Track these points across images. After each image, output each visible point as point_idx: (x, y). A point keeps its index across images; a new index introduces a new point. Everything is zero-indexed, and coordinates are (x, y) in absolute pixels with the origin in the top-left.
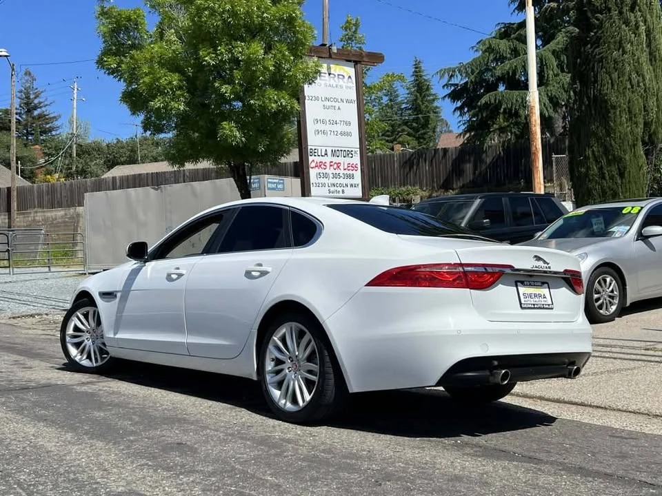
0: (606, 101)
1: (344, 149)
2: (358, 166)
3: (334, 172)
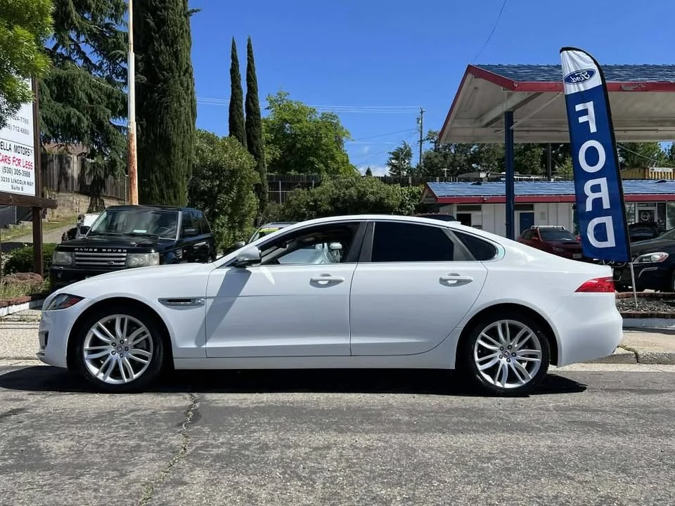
0: (169, 140)
1: (23, 146)
2: (33, 165)
3: (16, 168)
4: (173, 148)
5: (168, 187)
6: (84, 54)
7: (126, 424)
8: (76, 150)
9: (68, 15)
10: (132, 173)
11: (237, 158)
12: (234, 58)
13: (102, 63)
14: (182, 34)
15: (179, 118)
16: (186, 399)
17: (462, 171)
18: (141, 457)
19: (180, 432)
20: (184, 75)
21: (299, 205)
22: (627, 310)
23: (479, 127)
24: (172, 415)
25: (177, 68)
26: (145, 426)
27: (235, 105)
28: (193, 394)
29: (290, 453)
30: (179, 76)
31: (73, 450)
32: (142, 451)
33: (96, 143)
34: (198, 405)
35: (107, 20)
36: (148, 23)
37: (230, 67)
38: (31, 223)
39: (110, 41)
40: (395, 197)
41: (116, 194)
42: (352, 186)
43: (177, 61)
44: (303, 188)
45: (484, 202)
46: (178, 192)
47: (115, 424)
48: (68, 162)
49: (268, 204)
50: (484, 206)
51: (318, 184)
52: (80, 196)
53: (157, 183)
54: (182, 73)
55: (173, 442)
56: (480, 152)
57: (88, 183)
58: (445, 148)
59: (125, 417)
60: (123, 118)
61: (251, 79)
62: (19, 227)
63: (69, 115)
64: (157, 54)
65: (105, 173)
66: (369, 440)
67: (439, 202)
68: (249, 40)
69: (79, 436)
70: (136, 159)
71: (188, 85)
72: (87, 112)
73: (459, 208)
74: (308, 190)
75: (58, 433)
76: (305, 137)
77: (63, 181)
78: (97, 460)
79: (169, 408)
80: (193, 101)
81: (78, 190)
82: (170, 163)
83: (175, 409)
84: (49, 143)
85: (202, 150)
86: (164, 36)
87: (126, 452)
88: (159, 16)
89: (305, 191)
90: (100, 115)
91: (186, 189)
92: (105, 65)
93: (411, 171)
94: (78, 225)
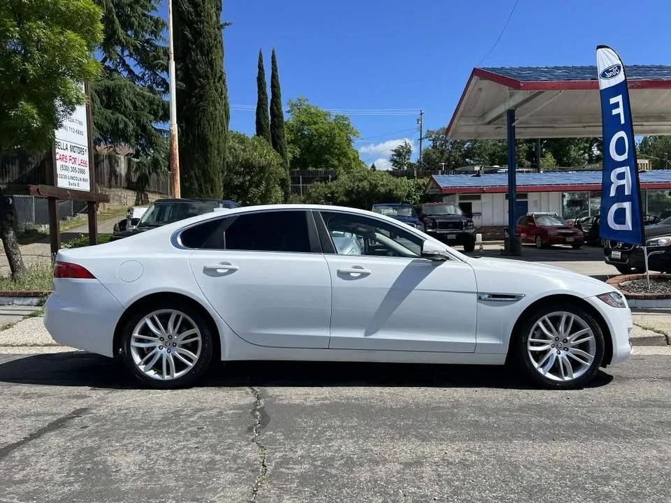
0: (206, 140)
1: (78, 146)
2: (88, 163)
3: (73, 166)
4: (210, 147)
5: (205, 182)
6: (128, 66)
7: (194, 429)
8: (124, 150)
9: (115, 32)
10: (175, 170)
11: (266, 155)
12: (261, 68)
13: (144, 75)
14: (216, 45)
15: (214, 120)
16: (247, 393)
17: (457, 165)
18: (219, 479)
19: (253, 441)
20: (219, 81)
21: (318, 197)
22: (641, 292)
23: (481, 125)
24: (240, 416)
25: (212, 75)
26: (215, 431)
27: (261, 109)
28: (254, 388)
29: (381, 470)
30: (214, 82)
31: (143, 469)
32: (219, 469)
33: (141, 145)
34: (262, 401)
35: (147, 37)
36: (186, 35)
37: (257, 75)
38: (87, 215)
39: (151, 54)
40: (402, 188)
41: (159, 189)
42: (365, 179)
43: (212, 69)
44: (321, 182)
45: (484, 192)
46: (215, 186)
47: (183, 429)
48: (117, 162)
49: (291, 196)
50: (483, 196)
51: (335, 178)
52: (128, 191)
53: (196, 179)
54: (216, 80)
55: (249, 455)
56: (473, 148)
57: (134, 180)
58: (442, 145)
59: (192, 419)
60: (163, 122)
61: (275, 86)
62: (75, 218)
63: (117, 120)
64: (195, 63)
65: (149, 170)
66: (458, 451)
67: (443, 192)
68: (273, 52)
69: (148, 447)
70: (178, 157)
71: (222, 91)
72: (133, 118)
73: (461, 198)
74: (326, 183)
75: (125, 442)
76: (320, 137)
77: (113, 178)
78: (172, 484)
79: (234, 407)
80: (226, 105)
81: (126, 185)
82: (207, 161)
83: (241, 407)
84: (100, 145)
85: (235, 150)
86: (201, 47)
87: (201, 471)
88: (195, 29)
89: (323, 184)
90: (144, 120)
91: (221, 184)
92: (147, 76)
93: (410, 165)
94: (128, 217)
